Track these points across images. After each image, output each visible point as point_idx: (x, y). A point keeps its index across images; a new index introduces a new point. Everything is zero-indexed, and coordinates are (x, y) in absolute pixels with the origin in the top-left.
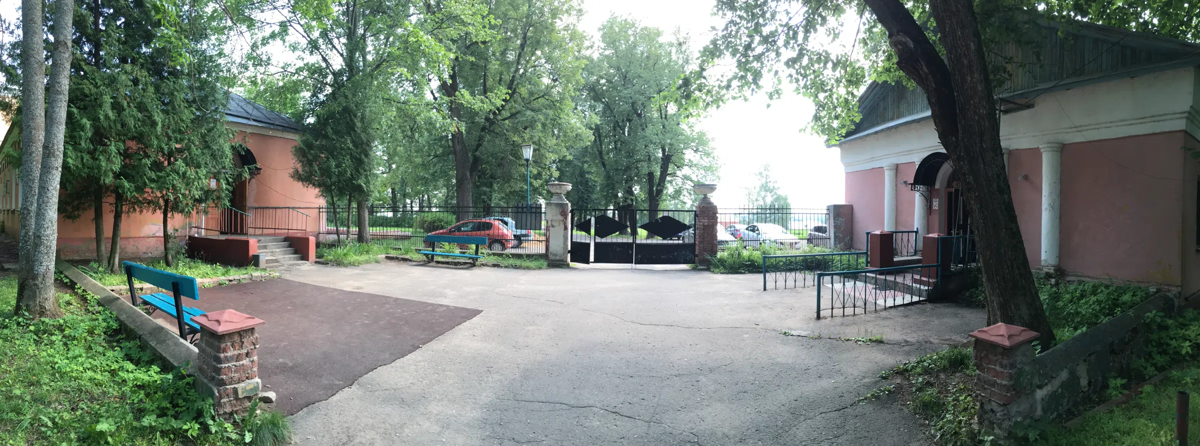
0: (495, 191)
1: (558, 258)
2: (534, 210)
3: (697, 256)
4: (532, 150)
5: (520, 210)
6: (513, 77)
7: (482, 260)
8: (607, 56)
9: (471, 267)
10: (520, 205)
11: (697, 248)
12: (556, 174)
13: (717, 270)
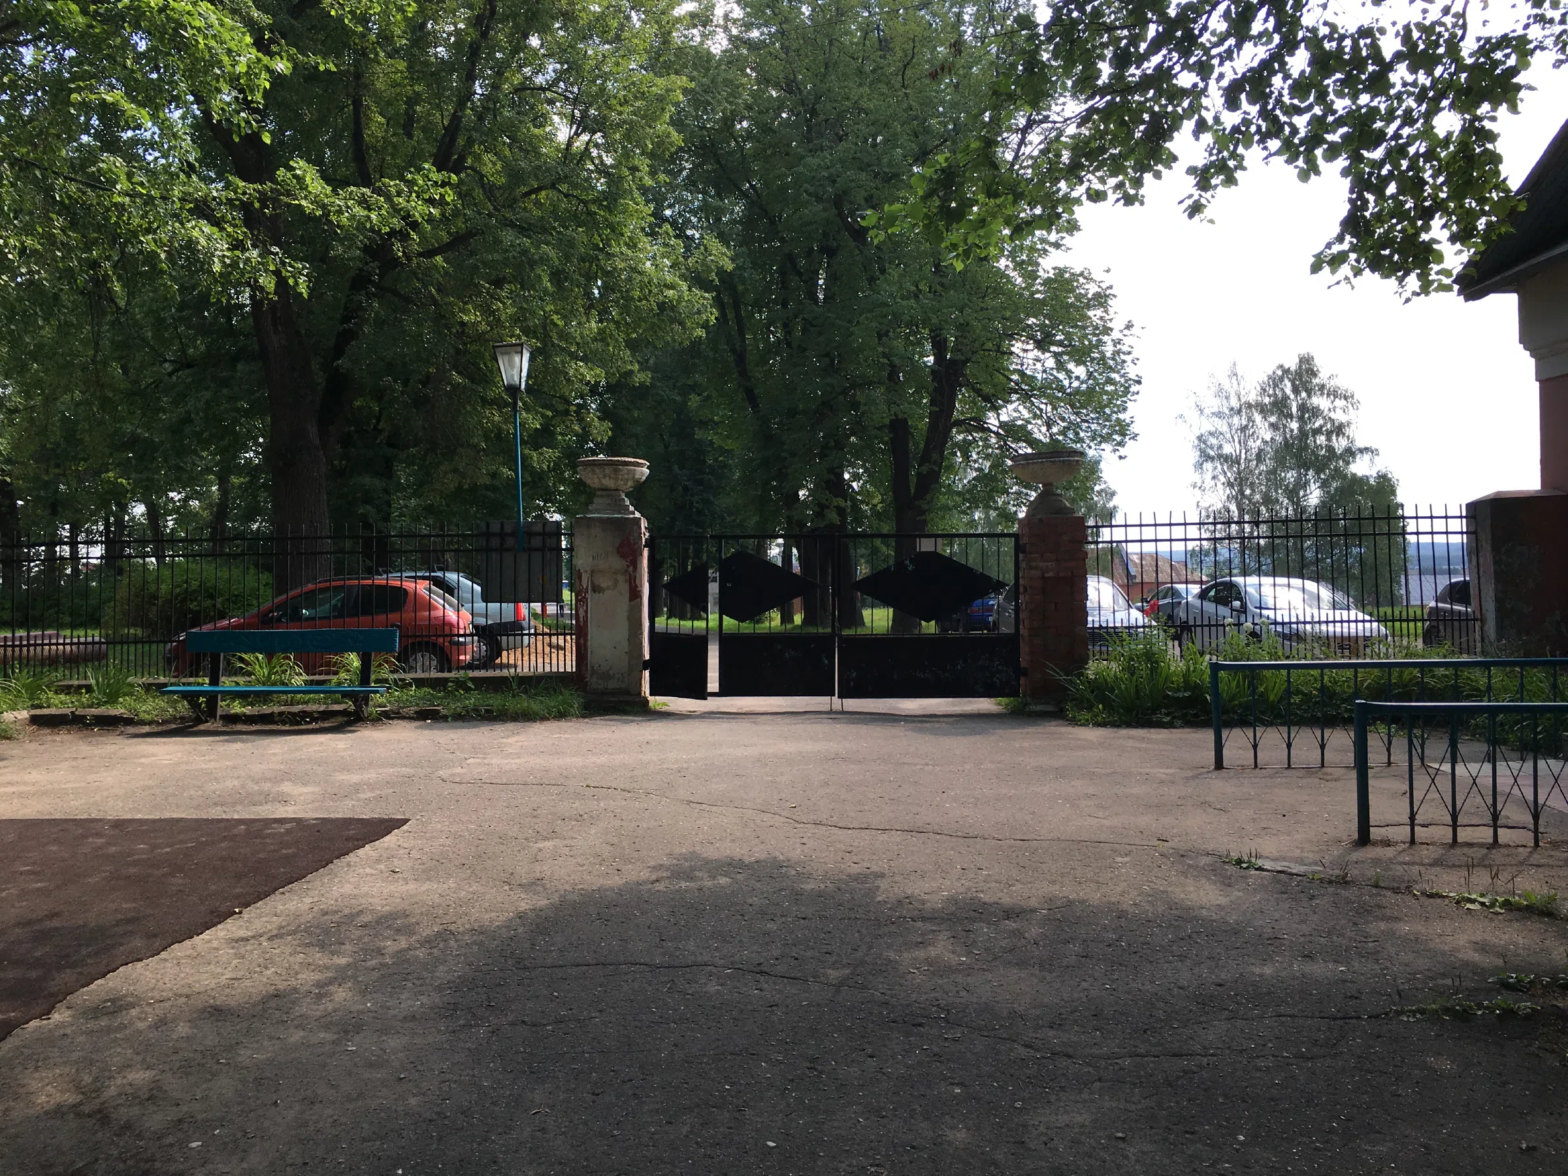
0: (400, 487)
1: (612, 685)
2: (537, 542)
3: (1024, 672)
4: (526, 356)
5: (495, 542)
6: (456, 119)
7: (380, 699)
8: (751, 45)
9: (350, 723)
10: (495, 527)
11: (1024, 648)
12: (601, 430)
13: (1085, 715)
